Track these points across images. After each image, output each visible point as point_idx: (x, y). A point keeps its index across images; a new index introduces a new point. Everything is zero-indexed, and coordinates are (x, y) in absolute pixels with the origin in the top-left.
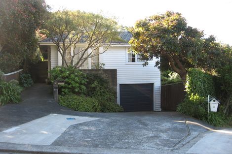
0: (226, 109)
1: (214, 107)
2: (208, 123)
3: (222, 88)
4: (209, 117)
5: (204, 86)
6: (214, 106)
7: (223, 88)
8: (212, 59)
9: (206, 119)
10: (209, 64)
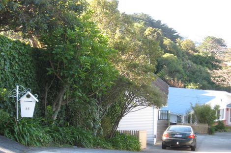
0: (57, 113)
1: (28, 109)
2: (16, 140)
3: (50, 71)
4: (16, 129)
5: (11, 66)
6: (28, 106)
7: (50, 73)
8: (30, 14)
9: (12, 132)
10: (24, 24)
